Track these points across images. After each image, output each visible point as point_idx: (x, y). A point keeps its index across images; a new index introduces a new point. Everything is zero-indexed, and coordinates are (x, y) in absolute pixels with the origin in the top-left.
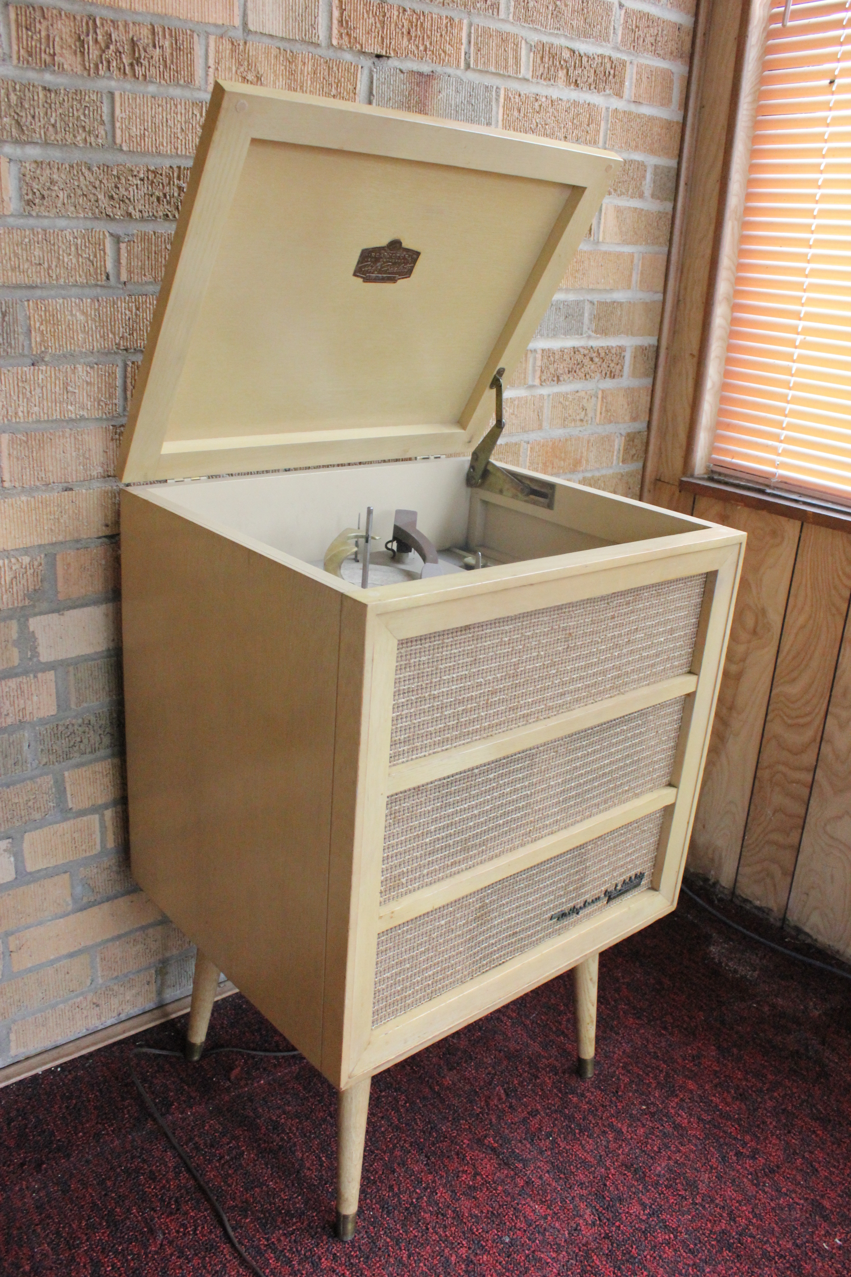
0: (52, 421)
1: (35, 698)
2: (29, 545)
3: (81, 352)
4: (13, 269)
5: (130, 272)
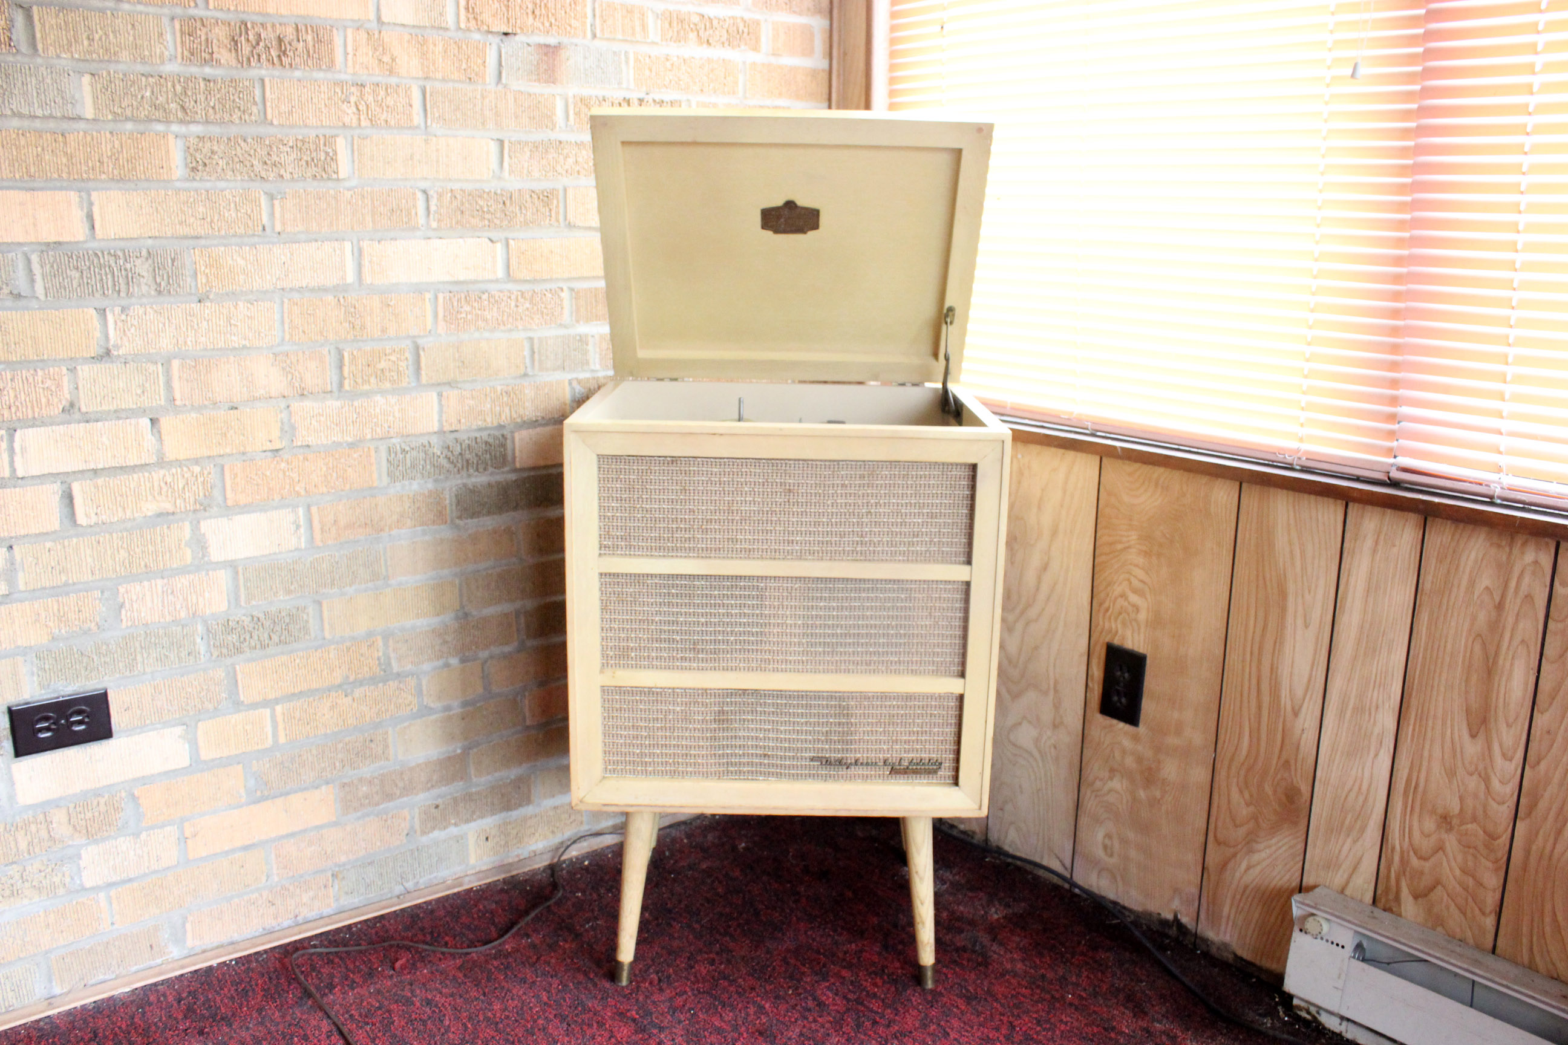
0: (218, 349)
1: (207, 595)
2: (199, 456)
3: (242, 291)
4: (181, 223)
5: (283, 224)
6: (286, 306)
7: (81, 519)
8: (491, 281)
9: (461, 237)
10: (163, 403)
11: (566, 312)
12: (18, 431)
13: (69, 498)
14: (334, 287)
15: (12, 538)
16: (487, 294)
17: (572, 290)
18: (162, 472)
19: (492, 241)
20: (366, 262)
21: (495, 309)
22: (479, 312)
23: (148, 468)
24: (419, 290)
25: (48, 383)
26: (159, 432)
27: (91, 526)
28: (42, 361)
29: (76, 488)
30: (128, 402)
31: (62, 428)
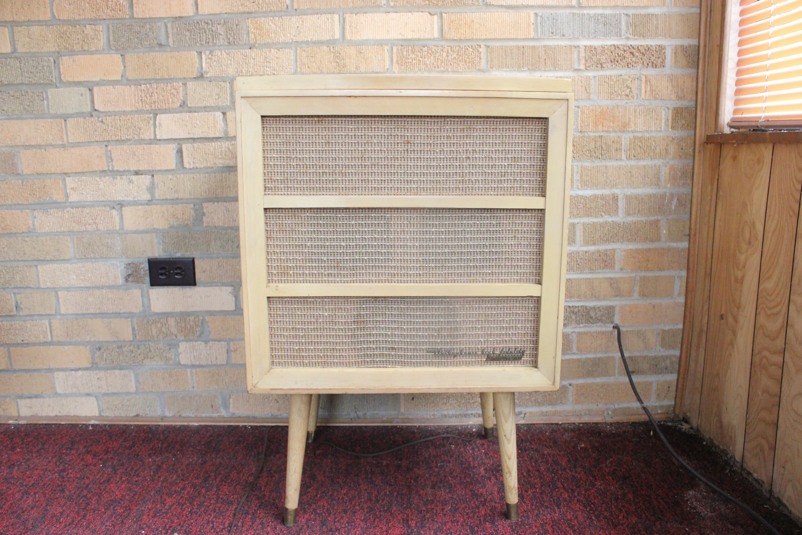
5: (299, 4)
6: (298, 51)
7: (186, 165)
8: (430, 40)
9: (410, 12)
10: (229, 104)
11: (483, 62)
12: (158, 116)
13: (180, 152)
14: (327, 41)
15: (153, 171)
16: (426, 48)
17: (488, 47)
18: (227, 143)
19: (430, 14)
20: (347, 27)
21: (432, 58)
22: (421, 59)
23: (220, 140)
24: (380, 43)
25: (173, 91)
26: (226, 120)
27: (191, 169)
28: (171, 79)
29: (184, 147)
30: (211, 103)
31: (178, 115)
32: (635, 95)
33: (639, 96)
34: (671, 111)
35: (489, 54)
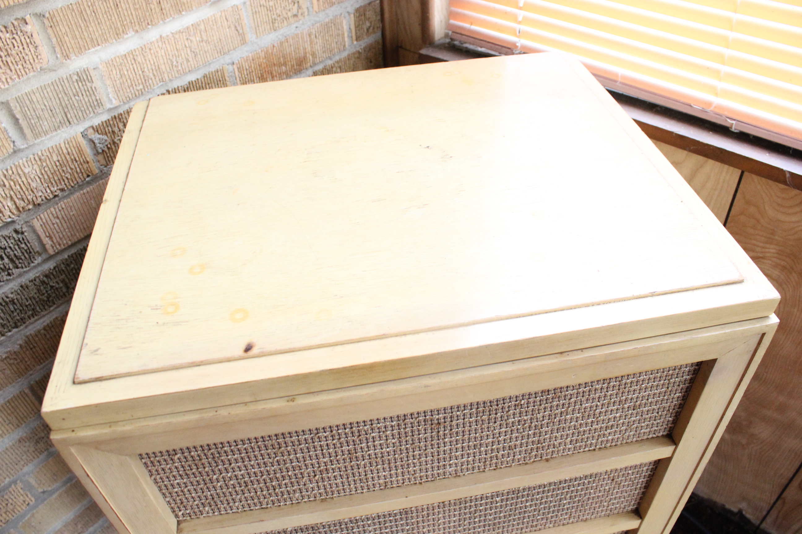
32: (305, 10)
33: (311, 9)
34: (352, 16)
35: (50, 31)
